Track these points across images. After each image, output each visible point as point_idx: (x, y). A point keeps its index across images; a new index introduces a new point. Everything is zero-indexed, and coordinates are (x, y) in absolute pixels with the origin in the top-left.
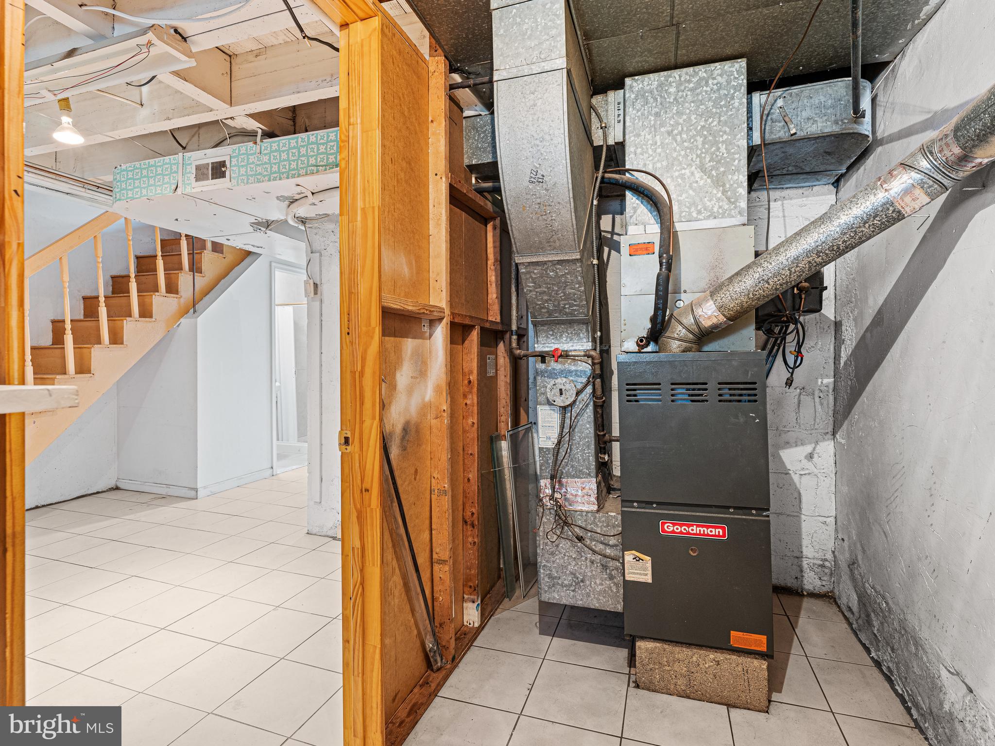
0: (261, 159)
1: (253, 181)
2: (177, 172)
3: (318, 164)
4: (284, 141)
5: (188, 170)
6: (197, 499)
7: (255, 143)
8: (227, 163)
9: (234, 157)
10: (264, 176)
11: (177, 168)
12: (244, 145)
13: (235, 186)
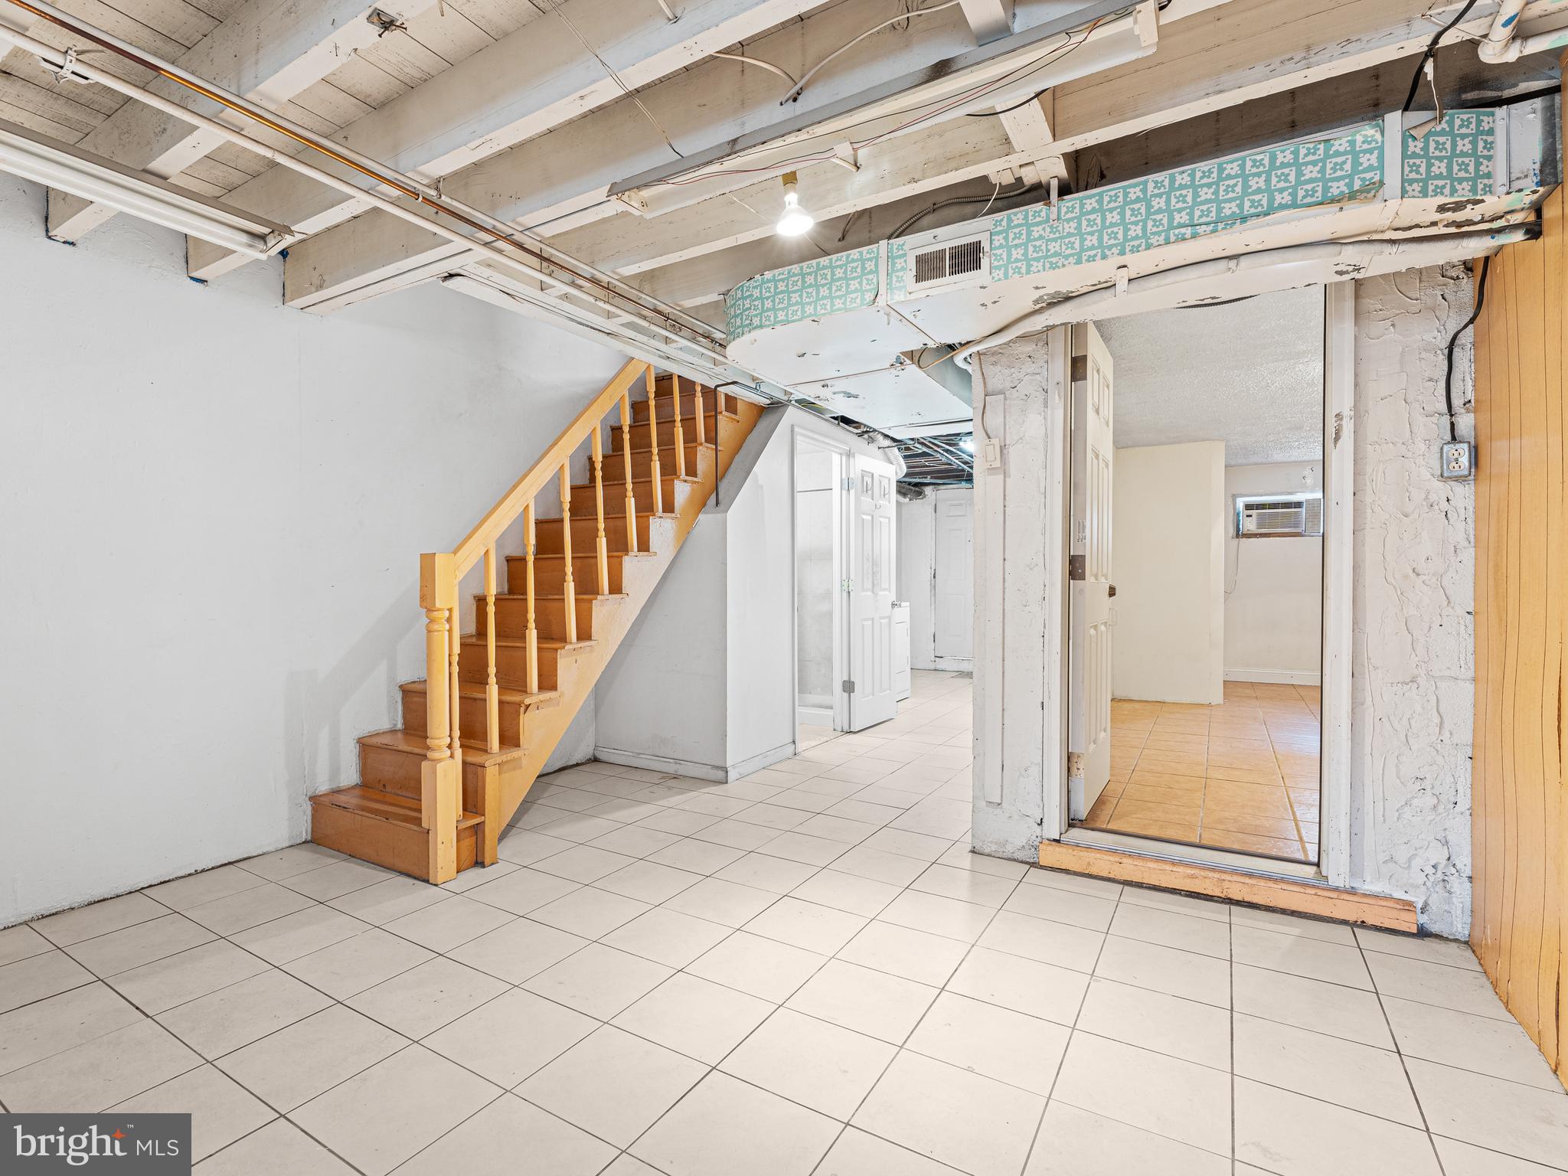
0: (1060, 228)
1: (1040, 268)
2: (876, 272)
3: (1196, 222)
4: (1112, 193)
5: (899, 266)
6: (727, 783)
7: (1048, 204)
8: (986, 245)
9: (998, 233)
10: (1066, 257)
11: (876, 265)
12: (1023, 211)
13: (1000, 280)
